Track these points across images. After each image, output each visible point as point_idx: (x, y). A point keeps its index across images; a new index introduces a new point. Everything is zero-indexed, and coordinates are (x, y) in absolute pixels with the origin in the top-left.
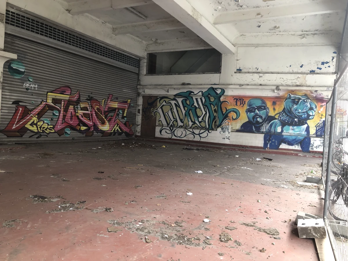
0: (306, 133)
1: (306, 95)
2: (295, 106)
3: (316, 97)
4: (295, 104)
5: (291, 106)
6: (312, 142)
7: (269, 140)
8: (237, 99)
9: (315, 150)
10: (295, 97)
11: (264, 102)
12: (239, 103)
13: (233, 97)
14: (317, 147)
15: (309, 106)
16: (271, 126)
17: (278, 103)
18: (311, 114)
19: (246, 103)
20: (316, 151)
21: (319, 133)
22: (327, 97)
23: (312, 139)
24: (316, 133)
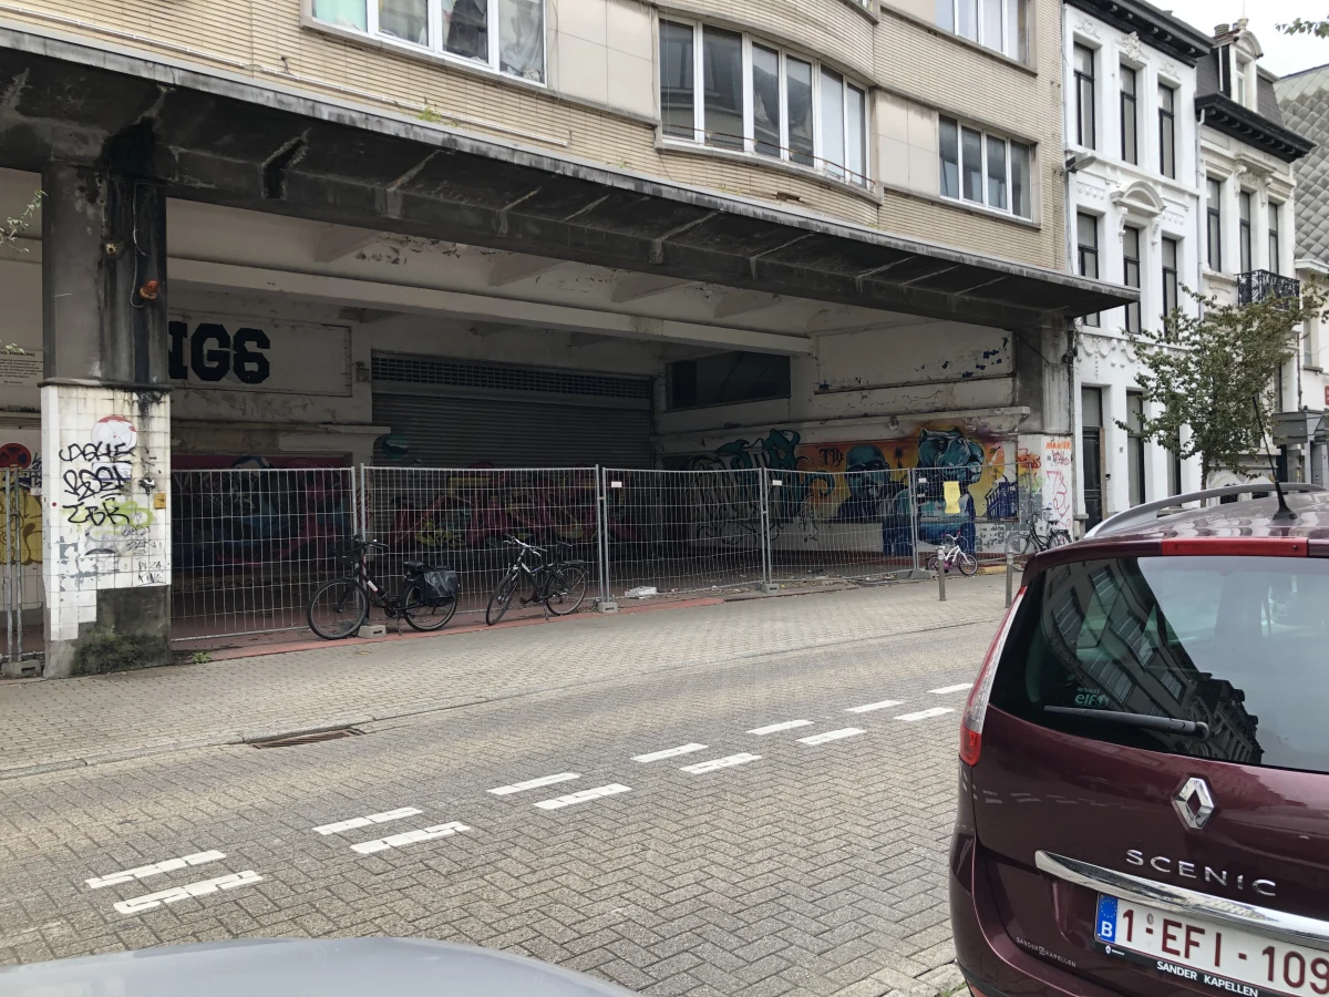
0: (967, 514)
1: (957, 430)
2: (941, 456)
3: (977, 431)
5: (932, 456)
6: (978, 534)
7: (893, 536)
8: (826, 451)
9: (986, 550)
10: (937, 436)
11: (878, 453)
12: (830, 459)
13: (816, 445)
14: (988, 545)
15: (968, 452)
16: (896, 504)
17: (905, 451)
18: (974, 470)
20: (988, 554)
21: (993, 513)
22: (998, 430)
23: (977, 527)
24: (989, 512)
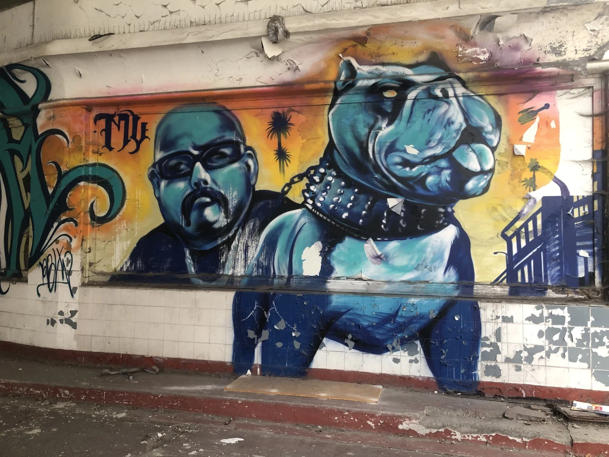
0: (452, 275)
2: (385, 130)
3: (490, 61)
4: (384, 114)
5: (363, 131)
6: (487, 330)
7: (261, 324)
8: (109, 118)
9: (509, 376)
10: (380, 76)
11: (230, 123)
12: (117, 138)
14: (516, 360)
16: (271, 244)
17: (296, 119)
18: (473, 164)
19: (151, 132)
20: (516, 388)
21: (525, 275)
22: (552, 58)
23: (487, 312)
24: (511, 273)
